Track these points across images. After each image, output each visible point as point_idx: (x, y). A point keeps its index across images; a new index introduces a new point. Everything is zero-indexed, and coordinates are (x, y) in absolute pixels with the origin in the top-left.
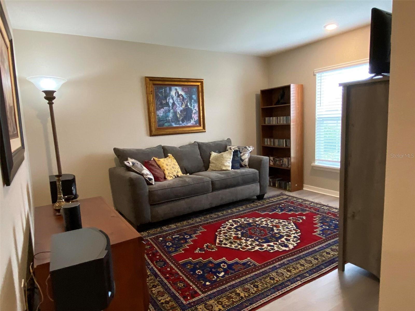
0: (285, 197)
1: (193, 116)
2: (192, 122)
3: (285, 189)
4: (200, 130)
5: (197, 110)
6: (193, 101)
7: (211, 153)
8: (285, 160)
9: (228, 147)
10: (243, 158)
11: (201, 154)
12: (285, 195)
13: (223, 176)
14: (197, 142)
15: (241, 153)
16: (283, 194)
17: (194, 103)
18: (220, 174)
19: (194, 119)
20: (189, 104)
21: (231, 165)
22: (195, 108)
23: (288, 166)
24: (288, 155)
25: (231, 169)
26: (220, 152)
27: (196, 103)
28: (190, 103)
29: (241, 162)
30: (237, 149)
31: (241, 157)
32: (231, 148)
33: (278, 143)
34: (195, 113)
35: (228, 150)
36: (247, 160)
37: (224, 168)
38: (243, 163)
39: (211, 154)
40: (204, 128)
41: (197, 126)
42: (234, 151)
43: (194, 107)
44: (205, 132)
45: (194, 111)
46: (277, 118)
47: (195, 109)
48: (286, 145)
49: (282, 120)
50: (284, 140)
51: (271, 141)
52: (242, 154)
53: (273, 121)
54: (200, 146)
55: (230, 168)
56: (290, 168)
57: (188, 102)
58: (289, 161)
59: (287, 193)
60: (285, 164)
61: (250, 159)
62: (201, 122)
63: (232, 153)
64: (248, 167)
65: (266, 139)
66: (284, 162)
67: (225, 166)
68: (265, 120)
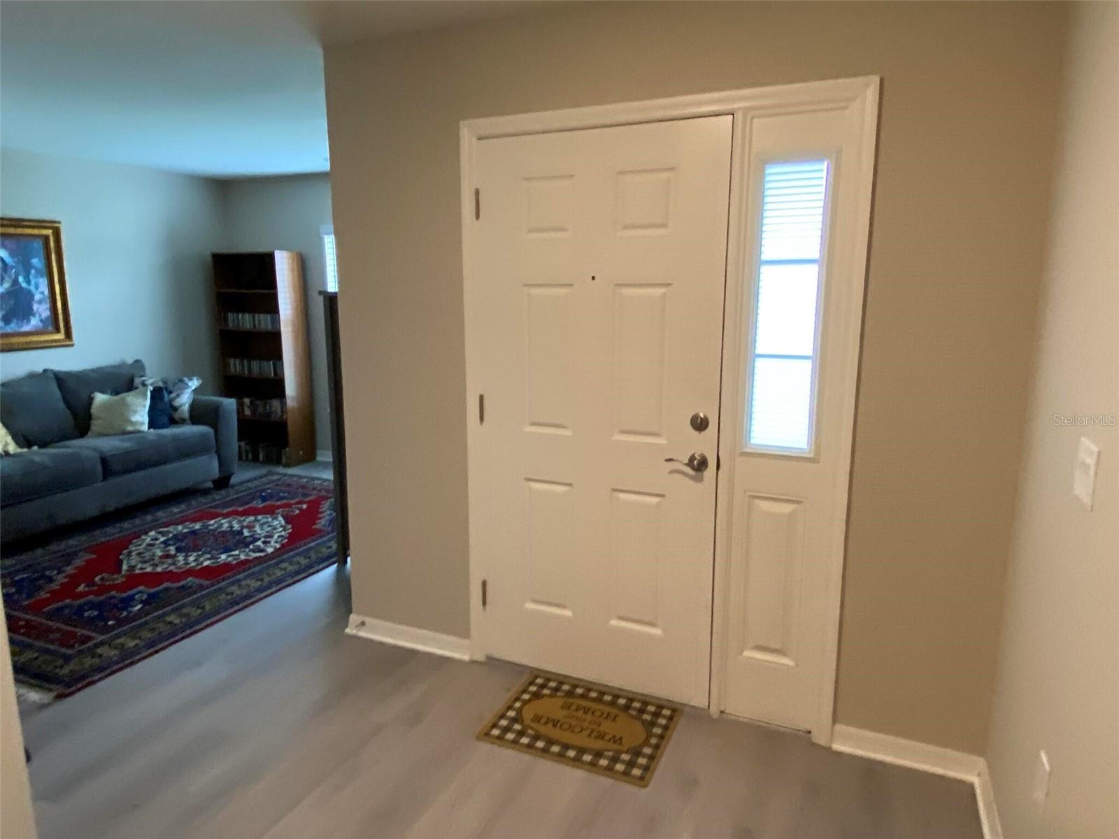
0: (276, 477)
1: (35, 307)
2: (34, 322)
3: (278, 462)
4: (58, 341)
5: (46, 292)
6: (33, 271)
7: (92, 395)
8: (276, 403)
9: (137, 381)
10: (176, 403)
11: (64, 398)
12: (277, 474)
13: (127, 445)
14: (52, 371)
15: (170, 392)
16: (270, 473)
17: (36, 277)
18: (123, 441)
19: (40, 316)
20: (21, 279)
21: (146, 420)
22: (40, 288)
23: (282, 416)
24: (281, 394)
25: (149, 429)
26: (117, 393)
27: (42, 276)
28: (24, 278)
29: (172, 412)
30: (161, 384)
31: (171, 401)
32: (146, 382)
33: (258, 368)
34: (40, 302)
35: (137, 388)
36: (186, 408)
37: (130, 428)
38: (177, 416)
39: (91, 399)
40: (68, 335)
41: (51, 333)
42: (152, 389)
43: (37, 287)
44: (72, 345)
45: (37, 297)
46: (254, 317)
47: (40, 290)
48: (275, 373)
49: (263, 321)
50: (271, 362)
51: (243, 366)
52: (173, 395)
53: (246, 321)
54: (60, 379)
55: (145, 428)
56: (287, 419)
57: (20, 275)
58: (283, 403)
59: (281, 470)
60: (276, 412)
61: (193, 406)
62: (60, 322)
63: (149, 393)
64: (189, 421)
65: (232, 361)
66: (274, 409)
67: (132, 423)
68: (226, 320)
